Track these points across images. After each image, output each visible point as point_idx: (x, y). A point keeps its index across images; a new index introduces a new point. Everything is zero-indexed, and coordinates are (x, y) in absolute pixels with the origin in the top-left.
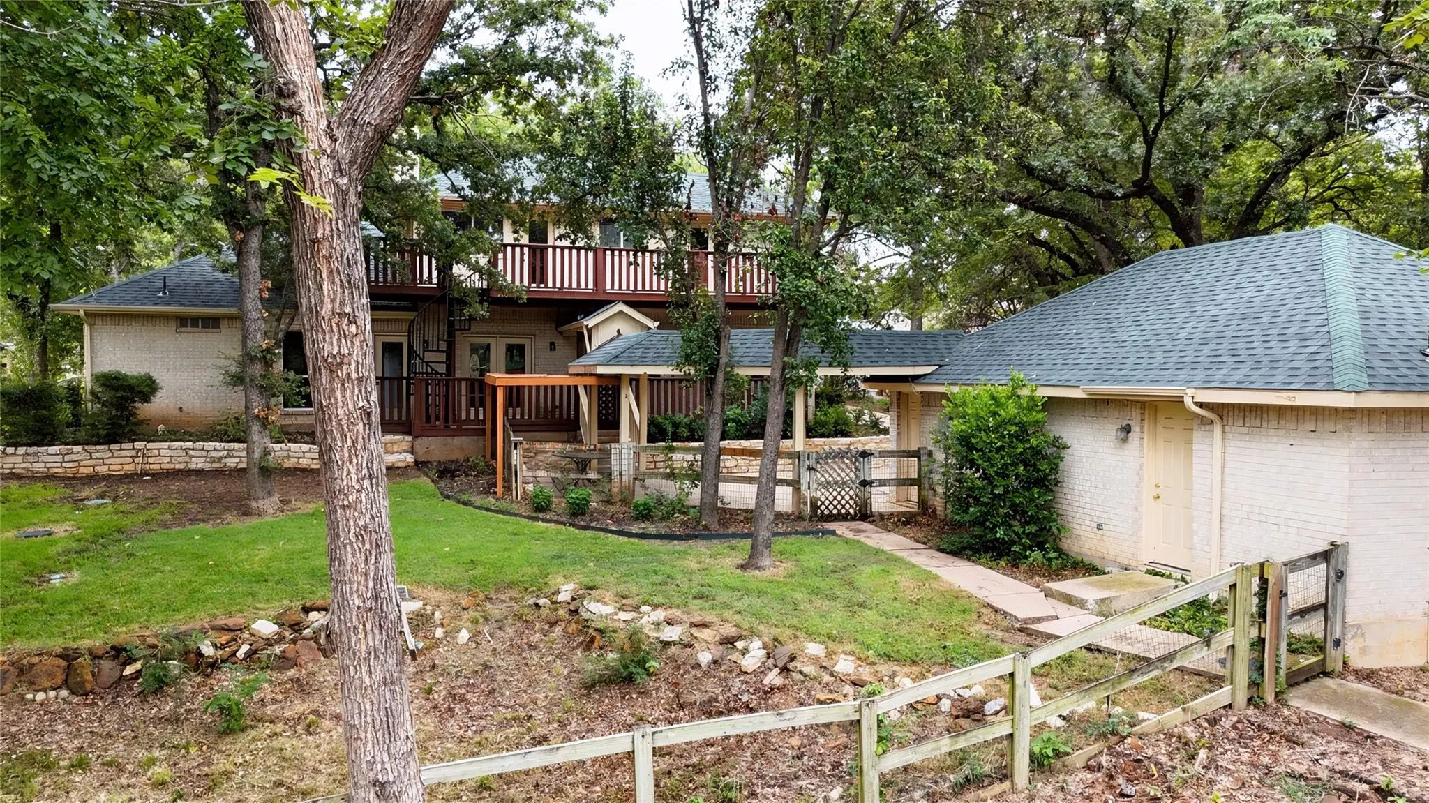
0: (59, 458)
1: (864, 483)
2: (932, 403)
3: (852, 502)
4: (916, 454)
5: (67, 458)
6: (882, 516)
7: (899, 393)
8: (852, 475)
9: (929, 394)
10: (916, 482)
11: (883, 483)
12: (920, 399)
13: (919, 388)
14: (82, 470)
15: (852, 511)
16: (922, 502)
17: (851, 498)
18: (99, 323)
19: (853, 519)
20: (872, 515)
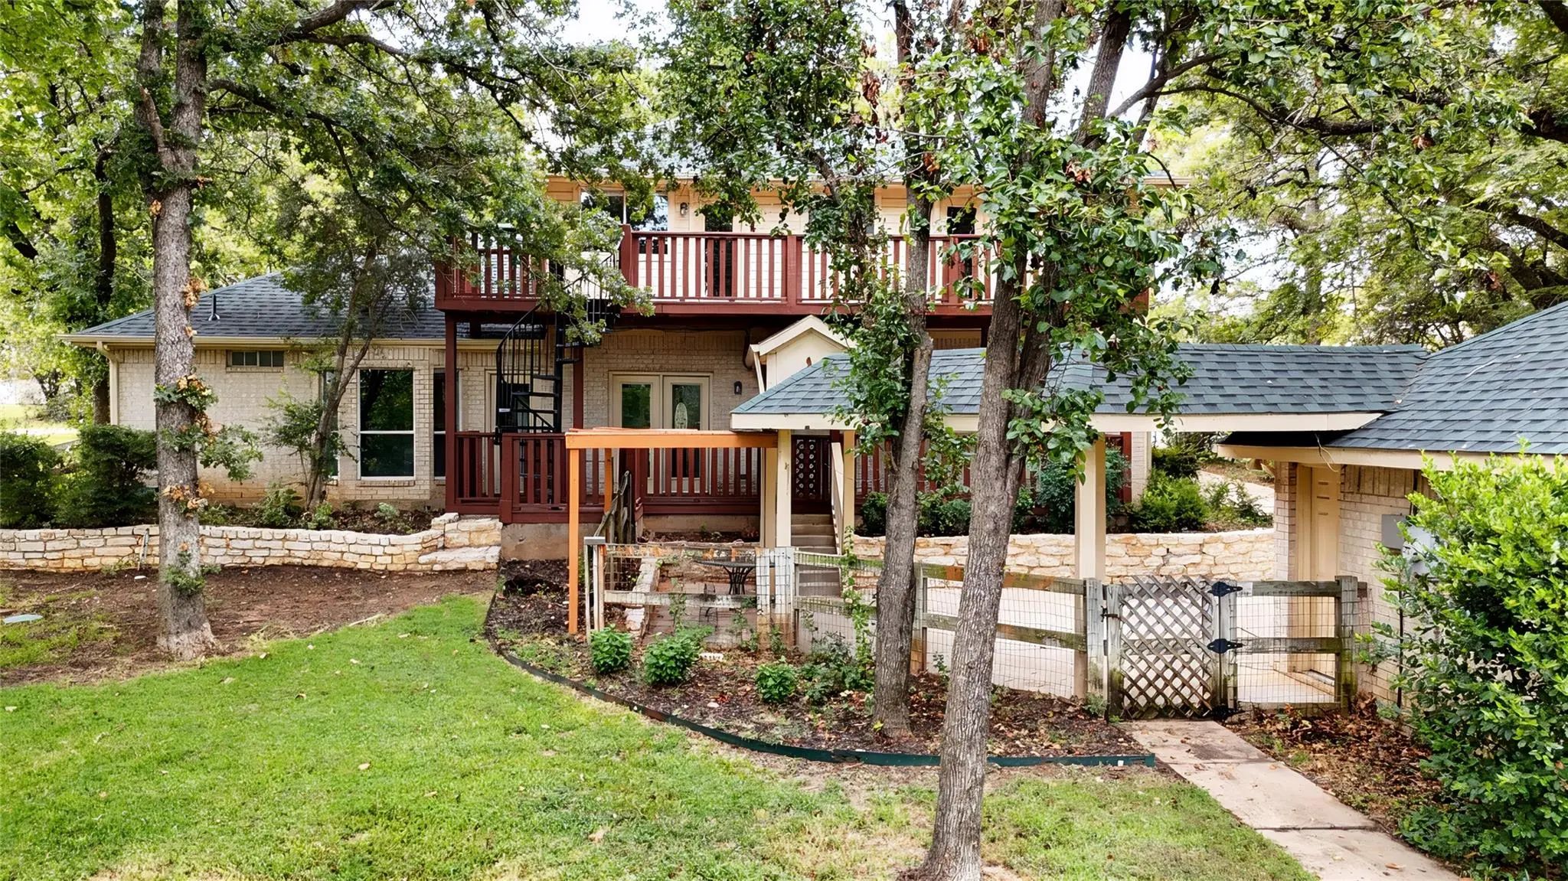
0: (40, 546)
1: (1221, 646)
2: (1367, 487)
3: (1195, 682)
4: (1332, 590)
5: (50, 546)
6: (1259, 714)
7: (1294, 466)
8: (1195, 629)
9: (1360, 471)
10: (1335, 645)
11: (1259, 646)
12: (1339, 480)
13: (1337, 458)
14: (68, 563)
15: (1195, 700)
16: (1345, 687)
17: (1194, 674)
18: (130, 359)
19: (1198, 716)
20: (1237, 709)
